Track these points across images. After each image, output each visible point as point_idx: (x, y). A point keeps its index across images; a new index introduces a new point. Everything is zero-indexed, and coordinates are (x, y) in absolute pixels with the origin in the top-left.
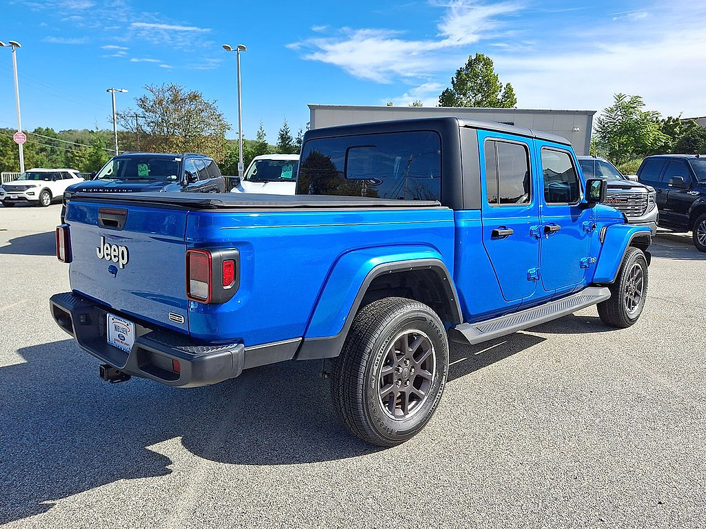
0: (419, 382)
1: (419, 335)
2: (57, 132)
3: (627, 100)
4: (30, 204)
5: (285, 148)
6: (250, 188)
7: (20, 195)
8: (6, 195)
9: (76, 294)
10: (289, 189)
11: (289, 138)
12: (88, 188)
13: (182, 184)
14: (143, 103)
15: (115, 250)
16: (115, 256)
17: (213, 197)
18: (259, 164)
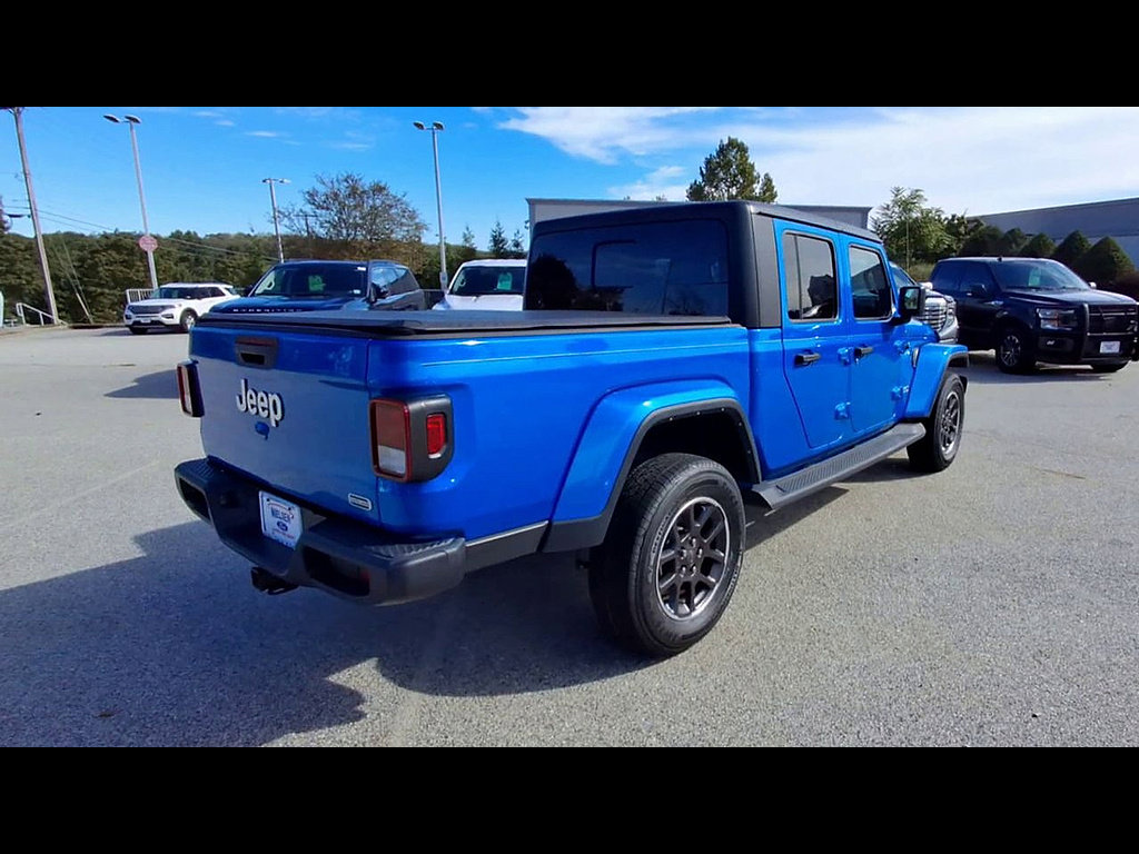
0: (708, 565)
1: (708, 504)
2: (201, 235)
3: (906, 194)
4: (166, 330)
5: (499, 251)
6: (457, 303)
7: (153, 319)
8: (134, 318)
9: (212, 462)
10: (515, 303)
11: (503, 240)
12: (242, 308)
13: (368, 300)
14: (311, 197)
15: (262, 400)
16: (264, 409)
17: (407, 317)
18: (469, 272)
